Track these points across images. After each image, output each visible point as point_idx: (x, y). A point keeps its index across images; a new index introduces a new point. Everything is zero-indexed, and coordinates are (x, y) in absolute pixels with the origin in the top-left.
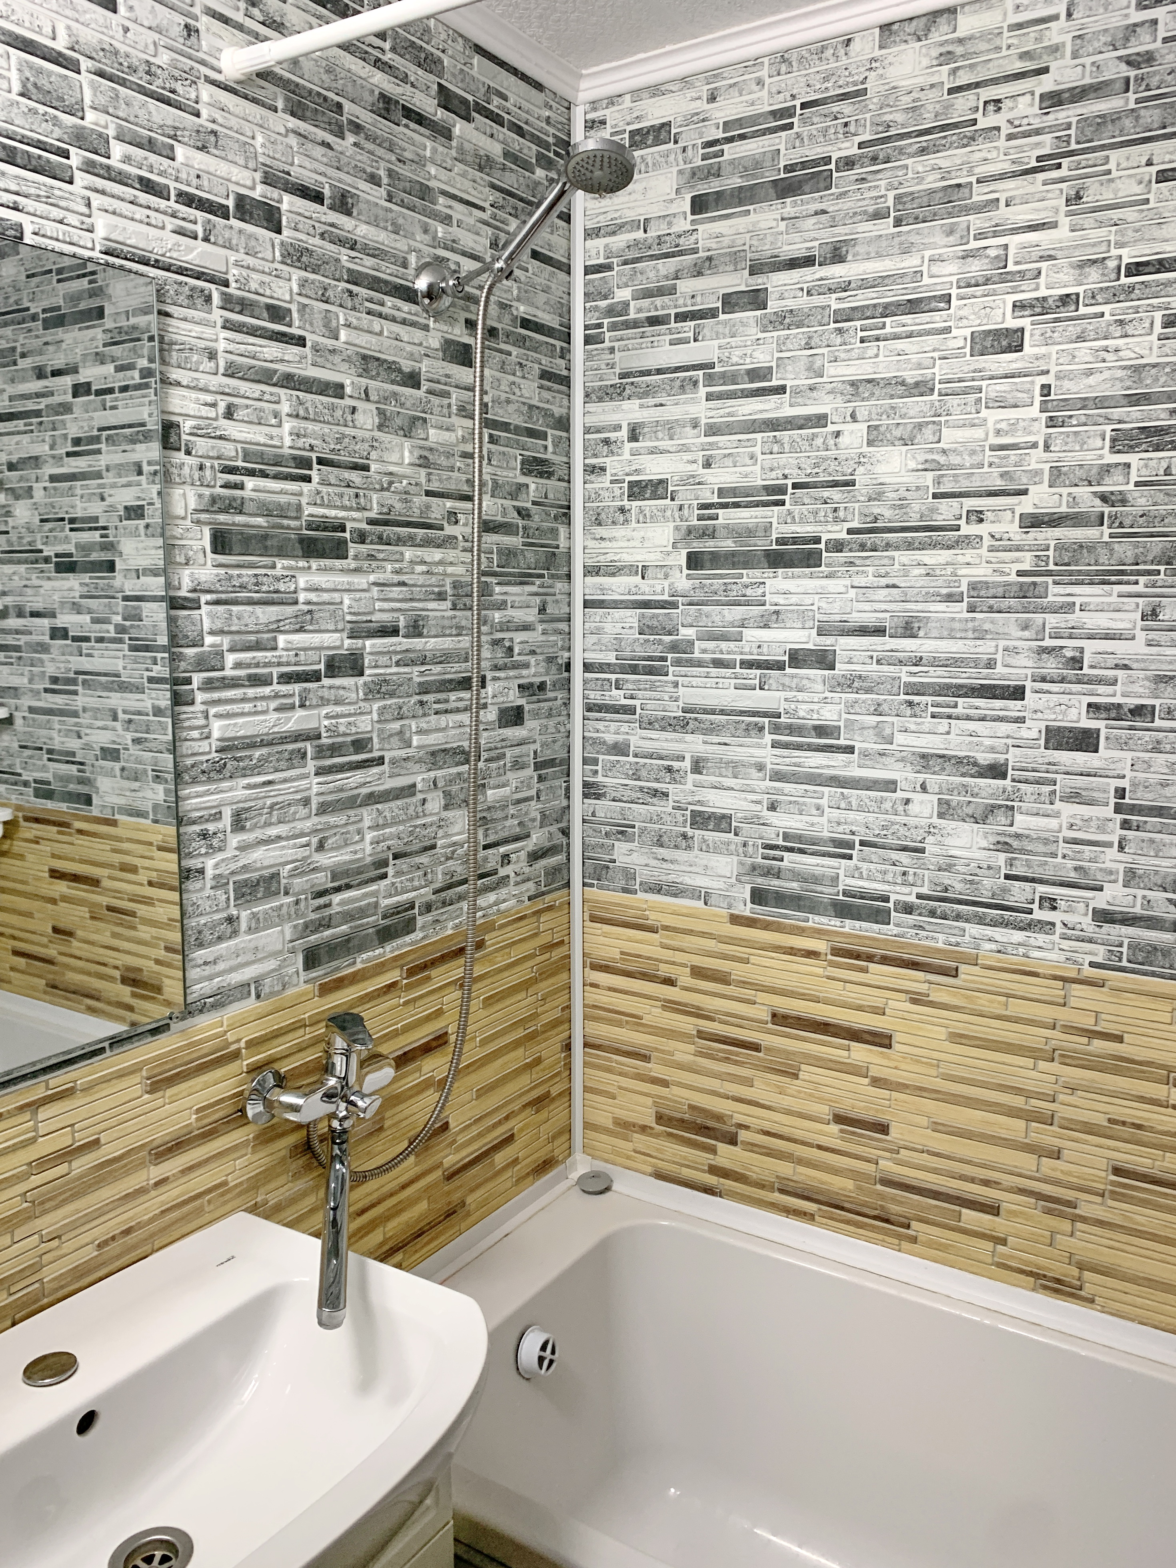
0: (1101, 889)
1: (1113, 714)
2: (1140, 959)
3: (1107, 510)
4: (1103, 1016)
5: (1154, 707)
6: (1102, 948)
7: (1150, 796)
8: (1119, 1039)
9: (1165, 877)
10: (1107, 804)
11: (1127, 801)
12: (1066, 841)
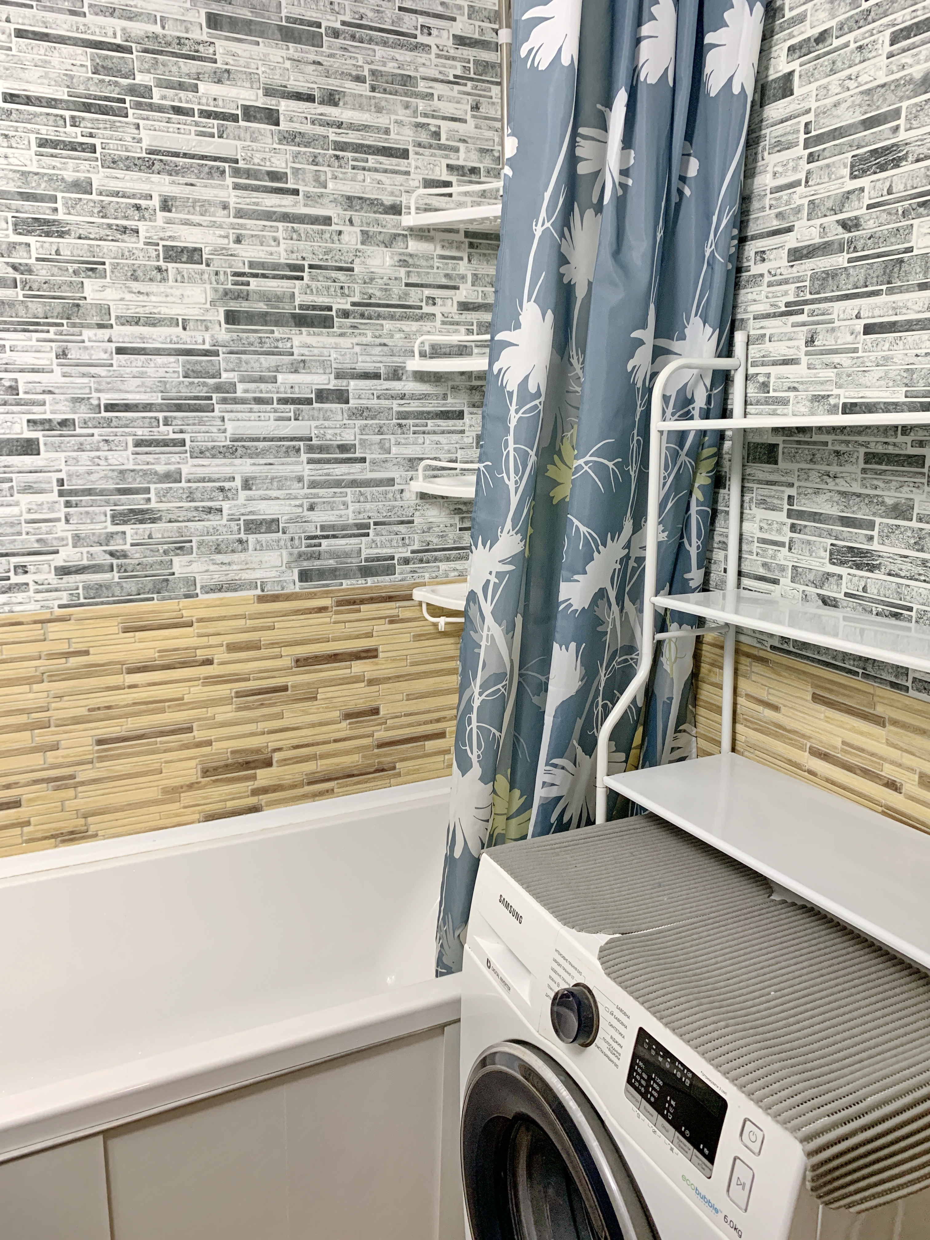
0: (57, 552)
1: (47, 426)
2: (92, 595)
3: (18, 277)
4: (74, 640)
5: (74, 420)
6: (65, 593)
7: (80, 482)
8: (86, 653)
9: (99, 536)
10: (52, 491)
11: (66, 487)
12: (28, 522)
